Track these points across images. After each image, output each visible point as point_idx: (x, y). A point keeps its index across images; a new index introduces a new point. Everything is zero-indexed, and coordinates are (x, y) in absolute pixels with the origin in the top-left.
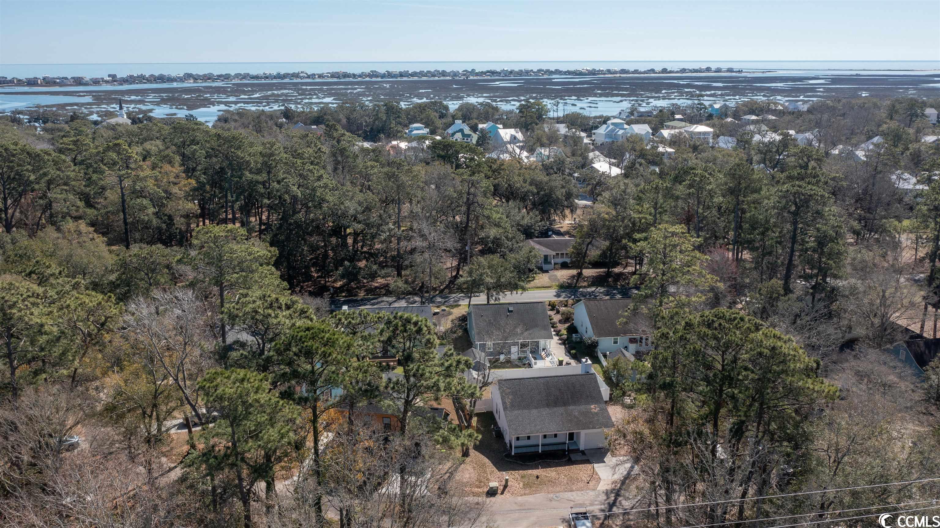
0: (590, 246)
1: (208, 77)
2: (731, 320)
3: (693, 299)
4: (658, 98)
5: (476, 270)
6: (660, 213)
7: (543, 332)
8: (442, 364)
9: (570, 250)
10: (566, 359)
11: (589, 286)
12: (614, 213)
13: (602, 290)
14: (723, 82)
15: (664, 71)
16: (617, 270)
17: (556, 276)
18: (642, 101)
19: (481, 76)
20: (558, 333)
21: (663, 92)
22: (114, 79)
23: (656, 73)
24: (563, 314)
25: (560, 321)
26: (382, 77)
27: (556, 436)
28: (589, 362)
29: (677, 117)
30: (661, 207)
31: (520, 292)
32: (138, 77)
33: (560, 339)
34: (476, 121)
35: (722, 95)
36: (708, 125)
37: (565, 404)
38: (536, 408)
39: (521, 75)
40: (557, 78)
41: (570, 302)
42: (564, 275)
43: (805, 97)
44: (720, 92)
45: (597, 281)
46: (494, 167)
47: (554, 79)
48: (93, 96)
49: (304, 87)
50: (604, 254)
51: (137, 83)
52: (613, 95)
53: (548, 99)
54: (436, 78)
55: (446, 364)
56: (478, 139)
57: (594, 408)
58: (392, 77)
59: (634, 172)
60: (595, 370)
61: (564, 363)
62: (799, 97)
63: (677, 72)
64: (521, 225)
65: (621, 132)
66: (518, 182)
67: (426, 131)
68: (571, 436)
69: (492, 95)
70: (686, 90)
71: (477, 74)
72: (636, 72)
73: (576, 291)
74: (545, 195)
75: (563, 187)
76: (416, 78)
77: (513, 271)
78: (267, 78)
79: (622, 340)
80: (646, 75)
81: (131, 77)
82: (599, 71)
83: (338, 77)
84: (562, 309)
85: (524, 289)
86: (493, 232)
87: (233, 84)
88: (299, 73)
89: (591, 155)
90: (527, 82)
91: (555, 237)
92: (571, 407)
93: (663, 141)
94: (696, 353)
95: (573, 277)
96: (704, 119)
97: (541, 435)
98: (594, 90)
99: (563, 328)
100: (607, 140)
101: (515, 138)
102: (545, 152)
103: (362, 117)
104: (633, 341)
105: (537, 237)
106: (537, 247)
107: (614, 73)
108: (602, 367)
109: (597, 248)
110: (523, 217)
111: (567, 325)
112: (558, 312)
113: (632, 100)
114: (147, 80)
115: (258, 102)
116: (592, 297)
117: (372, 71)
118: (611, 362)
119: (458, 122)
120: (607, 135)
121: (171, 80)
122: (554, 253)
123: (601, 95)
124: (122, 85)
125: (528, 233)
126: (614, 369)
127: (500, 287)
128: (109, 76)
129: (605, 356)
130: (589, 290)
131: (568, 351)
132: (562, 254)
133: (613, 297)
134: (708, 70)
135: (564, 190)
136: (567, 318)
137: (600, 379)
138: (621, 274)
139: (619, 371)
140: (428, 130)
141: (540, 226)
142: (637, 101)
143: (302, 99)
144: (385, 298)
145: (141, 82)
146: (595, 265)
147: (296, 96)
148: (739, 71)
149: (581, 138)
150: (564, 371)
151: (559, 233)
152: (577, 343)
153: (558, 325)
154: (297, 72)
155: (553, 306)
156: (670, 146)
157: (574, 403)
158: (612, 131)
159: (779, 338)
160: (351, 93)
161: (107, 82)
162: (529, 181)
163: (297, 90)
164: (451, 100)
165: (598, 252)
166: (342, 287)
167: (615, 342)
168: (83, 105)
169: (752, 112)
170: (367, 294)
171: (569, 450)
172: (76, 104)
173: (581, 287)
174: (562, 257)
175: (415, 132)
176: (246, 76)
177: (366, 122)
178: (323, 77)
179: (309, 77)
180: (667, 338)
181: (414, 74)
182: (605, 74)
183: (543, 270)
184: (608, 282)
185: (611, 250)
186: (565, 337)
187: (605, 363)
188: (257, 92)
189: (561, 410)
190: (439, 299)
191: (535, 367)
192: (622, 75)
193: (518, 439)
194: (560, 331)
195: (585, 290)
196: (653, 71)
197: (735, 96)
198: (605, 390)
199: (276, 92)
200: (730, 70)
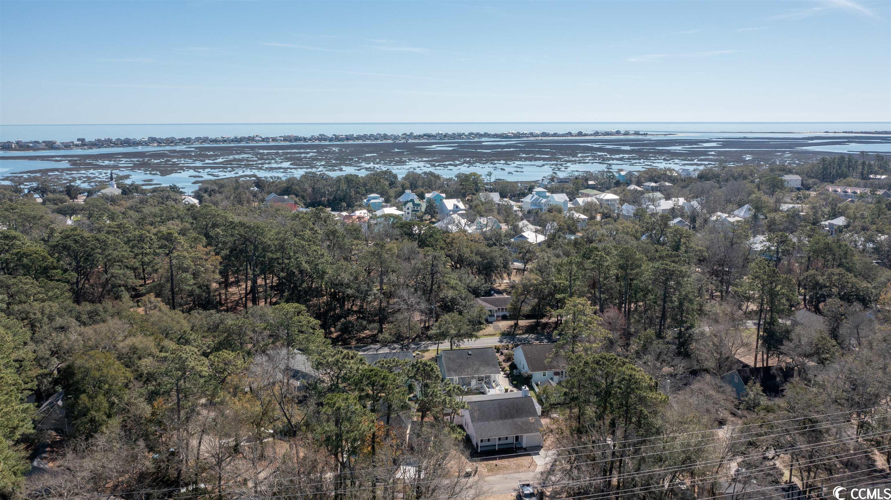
0: (523, 304)
1: (170, 141)
2: (609, 360)
3: (594, 345)
4: (574, 162)
5: (444, 325)
6: (574, 280)
7: (493, 369)
8: (444, 390)
9: (509, 306)
10: (510, 388)
11: (523, 334)
12: (541, 279)
13: (533, 336)
14: (631, 145)
15: (580, 134)
16: (544, 320)
17: (498, 326)
18: (561, 165)
19: (419, 139)
20: (503, 370)
21: (579, 155)
22: (83, 143)
23: (573, 136)
24: (505, 355)
25: (504, 361)
26: (330, 141)
27: (507, 438)
28: (527, 389)
29: (591, 183)
30: (574, 276)
31: (474, 339)
32: (106, 141)
33: (505, 374)
34: (422, 190)
35: (629, 159)
36: (615, 193)
37: (512, 417)
38: (493, 420)
39: (454, 138)
40: (486, 141)
41: (510, 346)
42: (504, 325)
43: (698, 161)
44: (627, 156)
45: (530, 330)
46: (448, 240)
47: (484, 142)
48: (69, 161)
49: (261, 151)
50: (534, 309)
51: (105, 147)
52: (536, 159)
53: (480, 163)
54: (379, 142)
55: (447, 389)
56: (427, 207)
57: (531, 419)
58: (339, 141)
59: (555, 243)
60: (531, 394)
61: (509, 391)
62: (693, 160)
63: (591, 135)
64: (470, 287)
65: (544, 201)
66: (467, 253)
67: (381, 200)
68: (517, 438)
69: (430, 159)
70: (599, 154)
71: (416, 137)
72: (555, 135)
73: (514, 337)
74: (488, 263)
75: (501, 256)
76: (360, 142)
77: (468, 325)
78: (225, 141)
79: (549, 373)
80: (564, 138)
81: (99, 140)
82: (523, 134)
83: (290, 141)
84: (505, 351)
85: (477, 337)
86: (451, 294)
87: (196, 148)
88: (254, 137)
89: (521, 224)
90: (461, 145)
91: (497, 296)
92: (516, 420)
93: (578, 209)
94: (590, 379)
95: (511, 326)
96: (613, 185)
97: (497, 438)
98: (519, 154)
99: (506, 365)
100: (533, 207)
101: (457, 207)
102: (483, 221)
103: (324, 186)
104: (556, 374)
105: (483, 296)
106: (484, 304)
107: (536, 137)
108: (535, 392)
109: (529, 304)
110: (472, 280)
111: (509, 363)
112: (502, 354)
113: (553, 165)
114: (114, 143)
115: (223, 166)
116: (526, 343)
117: (320, 135)
118: (542, 389)
119: (408, 191)
120: (534, 203)
121: (136, 143)
122: (496, 308)
123: (526, 159)
124: (91, 148)
125: (476, 293)
126: (544, 394)
127: (460, 336)
128: (79, 140)
129: (537, 385)
130: (524, 336)
131: (511, 382)
132: (502, 309)
133: (541, 341)
134: (618, 133)
135: (502, 259)
136: (509, 359)
137: (535, 401)
138: (547, 324)
139: (547, 395)
140: (383, 199)
141: (484, 287)
142: (556, 165)
143: (262, 164)
144: (372, 346)
145: (109, 146)
146: (527, 317)
147: (256, 161)
148: (644, 134)
149: (511, 206)
150: (509, 395)
151: (499, 292)
152: (517, 376)
153: (503, 363)
154: (252, 136)
155: (498, 350)
156: (583, 213)
157: (518, 416)
158: (537, 199)
159: (635, 370)
160: (305, 157)
161: (77, 146)
162: (475, 251)
163: (256, 154)
164: (395, 165)
165: (530, 308)
166: (338, 337)
167: (544, 375)
168: (63, 170)
169: (652, 179)
170: (358, 343)
171: (516, 448)
172: (57, 170)
173: (517, 334)
174: (502, 311)
175: (372, 201)
176: (205, 140)
177: (328, 191)
178: (277, 141)
179: (263, 140)
180: (574, 371)
181: (358, 138)
182: (528, 137)
183: (488, 322)
184: (537, 330)
185: (539, 306)
186: (508, 372)
187: (537, 390)
188: (220, 156)
189: (510, 421)
190: (413, 346)
191: (489, 394)
192: (544, 138)
193: (482, 441)
194: (504, 368)
195: (520, 337)
196: (570, 134)
197: (640, 159)
198: (538, 408)
199: (236, 157)
200: (637, 133)
